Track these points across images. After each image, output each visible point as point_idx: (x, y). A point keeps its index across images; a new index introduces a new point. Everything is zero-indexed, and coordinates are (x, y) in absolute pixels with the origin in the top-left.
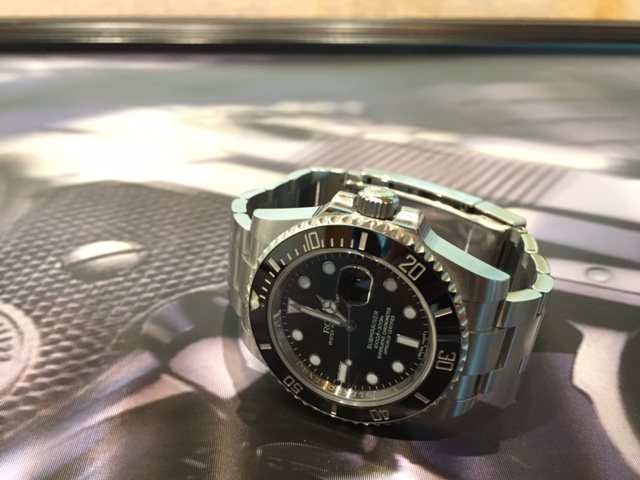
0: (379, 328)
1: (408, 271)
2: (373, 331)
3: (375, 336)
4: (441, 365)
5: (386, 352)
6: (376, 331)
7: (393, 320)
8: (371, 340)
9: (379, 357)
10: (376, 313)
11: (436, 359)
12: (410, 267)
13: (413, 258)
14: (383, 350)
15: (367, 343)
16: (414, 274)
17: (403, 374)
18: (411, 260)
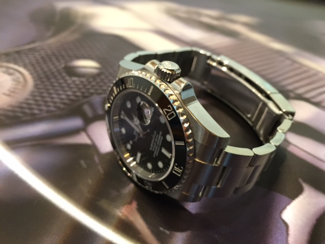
0: (156, 140)
1: (167, 114)
2: (153, 141)
3: (154, 144)
4: (175, 171)
5: (157, 155)
6: (154, 142)
7: (162, 139)
8: (152, 145)
9: (154, 156)
10: (155, 132)
11: (173, 167)
12: (170, 112)
13: (171, 108)
14: (156, 154)
15: (150, 147)
16: (170, 117)
17: (162, 169)
18: (169, 108)
